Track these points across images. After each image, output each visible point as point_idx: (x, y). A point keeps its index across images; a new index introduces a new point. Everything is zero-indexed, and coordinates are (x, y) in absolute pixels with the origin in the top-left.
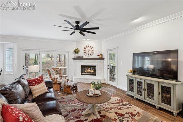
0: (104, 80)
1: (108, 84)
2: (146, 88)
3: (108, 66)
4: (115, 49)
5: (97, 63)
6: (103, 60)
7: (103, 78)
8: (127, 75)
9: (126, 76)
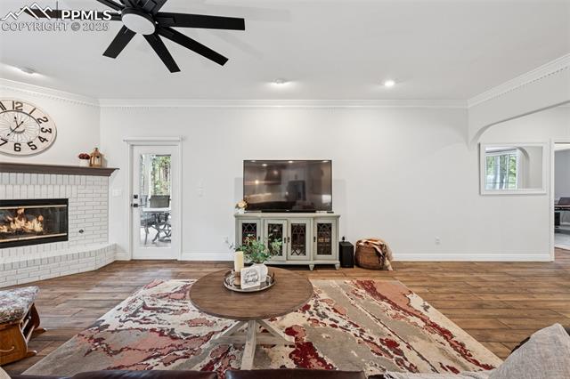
0: (115, 248)
1: (132, 260)
2: (290, 236)
3: (136, 197)
4: (173, 143)
5: (74, 188)
6: (105, 178)
7: (105, 245)
8: (236, 216)
9: (234, 219)
